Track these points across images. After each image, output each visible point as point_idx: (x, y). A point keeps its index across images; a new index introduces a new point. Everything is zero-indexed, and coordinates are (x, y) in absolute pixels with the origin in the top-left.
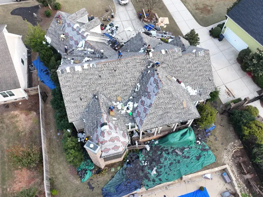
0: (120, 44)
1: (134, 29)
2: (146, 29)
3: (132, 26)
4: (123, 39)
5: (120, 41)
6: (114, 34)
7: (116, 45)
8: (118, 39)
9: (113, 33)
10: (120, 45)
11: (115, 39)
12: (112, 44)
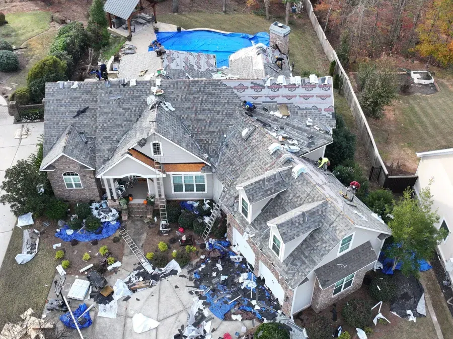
0: (189, 272)
1: (128, 320)
2: (92, 314)
3: (127, 333)
4: (176, 287)
5: (186, 281)
6: (195, 310)
7: (200, 269)
8: (191, 293)
9: (196, 317)
10: (190, 269)
11: (196, 293)
12: (211, 275)
